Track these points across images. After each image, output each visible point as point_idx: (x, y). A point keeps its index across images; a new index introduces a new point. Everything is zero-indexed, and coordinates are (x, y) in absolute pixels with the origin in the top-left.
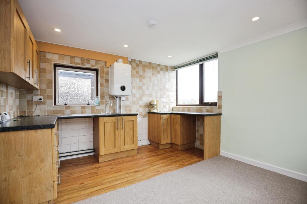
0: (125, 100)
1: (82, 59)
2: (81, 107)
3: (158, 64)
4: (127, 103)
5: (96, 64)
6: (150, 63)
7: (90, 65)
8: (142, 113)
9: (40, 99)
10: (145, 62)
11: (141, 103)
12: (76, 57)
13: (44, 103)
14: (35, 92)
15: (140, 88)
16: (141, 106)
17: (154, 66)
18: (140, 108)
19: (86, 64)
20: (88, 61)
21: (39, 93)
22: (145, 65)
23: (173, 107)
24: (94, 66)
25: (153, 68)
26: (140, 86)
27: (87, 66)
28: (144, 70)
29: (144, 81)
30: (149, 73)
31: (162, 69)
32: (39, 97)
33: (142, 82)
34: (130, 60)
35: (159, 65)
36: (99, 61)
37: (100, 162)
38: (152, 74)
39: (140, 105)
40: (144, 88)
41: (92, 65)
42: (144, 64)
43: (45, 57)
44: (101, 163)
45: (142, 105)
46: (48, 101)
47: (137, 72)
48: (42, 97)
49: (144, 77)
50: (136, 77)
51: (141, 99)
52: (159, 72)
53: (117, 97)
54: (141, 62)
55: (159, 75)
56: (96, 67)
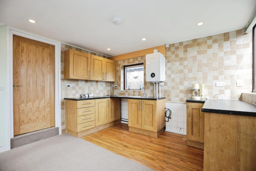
0: (163, 85)
1: (133, 58)
2: (133, 91)
3: (207, 37)
4: (166, 88)
5: (141, 59)
6: (195, 40)
7: (138, 61)
8: (183, 99)
9: (116, 87)
10: (188, 41)
11: (182, 88)
12: (130, 58)
13: (117, 89)
14: (115, 83)
15: (181, 71)
16: (181, 91)
18: (180, 93)
19: (136, 61)
20: (137, 58)
21: (116, 83)
22: (187, 45)
23: (242, 94)
24: (140, 61)
25: (199, 44)
26: (180, 70)
27: (137, 62)
28: (186, 51)
29: (186, 63)
30: (193, 52)
31: (215, 41)
32: (116, 86)
33: (182, 65)
34: (167, 46)
35: (210, 37)
36: (143, 56)
38: (198, 52)
39: (180, 90)
40: (186, 71)
41: (139, 61)
42: (184, 44)
43: (118, 63)
44: (129, 132)
45: (183, 90)
46: (119, 87)
47: (176, 55)
48: (117, 86)
49: (186, 59)
50: (176, 61)
51: (181, 83)
52: (209, 47)
53: (155, 83)
54: (181, 44)
55: (210, 51)
56: (141, 62)
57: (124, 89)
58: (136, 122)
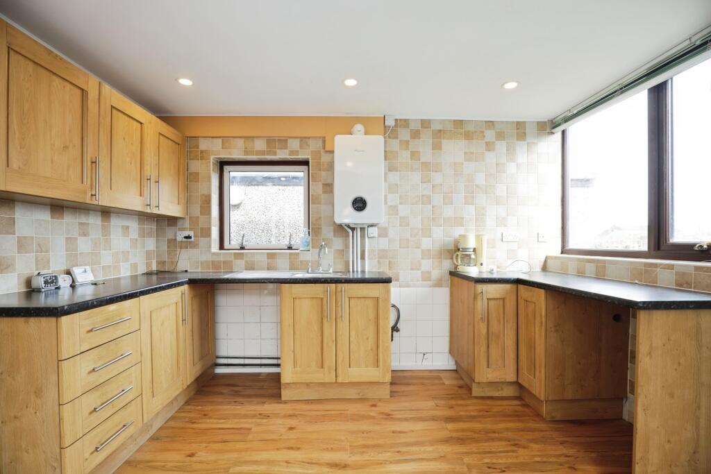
0: (376, 235)
1: (270, 141)
2: (268, 253)
3: (486, 121)
4: (383, 243)
5: (301, 147)
6: (459, 123)
7: (287, 151)
8: (429, 273)
9: (189, 237)
10: (442, 121)
11: (426, 243)
12: (257, 137)
13: (195, 246)
14: (180, 223)
15: (426, 199)
16: (426, 254)
17: (471, 128)
18: (422, 259)
19: (278, 151)
20: (283, 142)
21: (187, 224)
22: (440, 131)
23: (546, 258)
24: (297, 152)
25: (468, 136)
26: (423, 196)
27: (282, 155)
28: (437, 147)
29: (437, 178)
30: (454, 150)
31: (500, 136)
32: (186, 233)
33: (429, 181)
34: (390, 122)
35: (490, 124)
36: (309, 138)
37: (283, 398)
38: (465, 153)
39: (422, 250)
40: (437, 199)
41: (292, 153)
42: (436, 127)
43: (198, 147)
44: (286, 402)
45: (429, 250)
46: (202, 241)
47: (413, 153)
48: (191, 234)
49: (437, 168)
50: (412, 170)
51: (427, 232)
52: (489, 146)
53: (353, 229)
54: (426, 124)
55: (490, 157)
56: (301, 157)
57: (222, 247)
58: (314, 364)
